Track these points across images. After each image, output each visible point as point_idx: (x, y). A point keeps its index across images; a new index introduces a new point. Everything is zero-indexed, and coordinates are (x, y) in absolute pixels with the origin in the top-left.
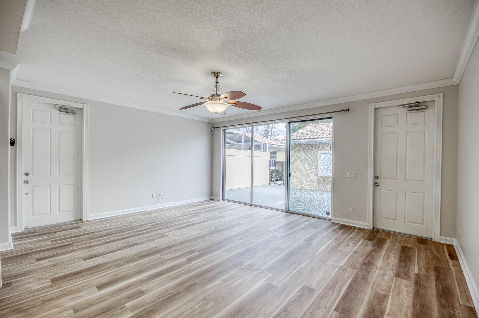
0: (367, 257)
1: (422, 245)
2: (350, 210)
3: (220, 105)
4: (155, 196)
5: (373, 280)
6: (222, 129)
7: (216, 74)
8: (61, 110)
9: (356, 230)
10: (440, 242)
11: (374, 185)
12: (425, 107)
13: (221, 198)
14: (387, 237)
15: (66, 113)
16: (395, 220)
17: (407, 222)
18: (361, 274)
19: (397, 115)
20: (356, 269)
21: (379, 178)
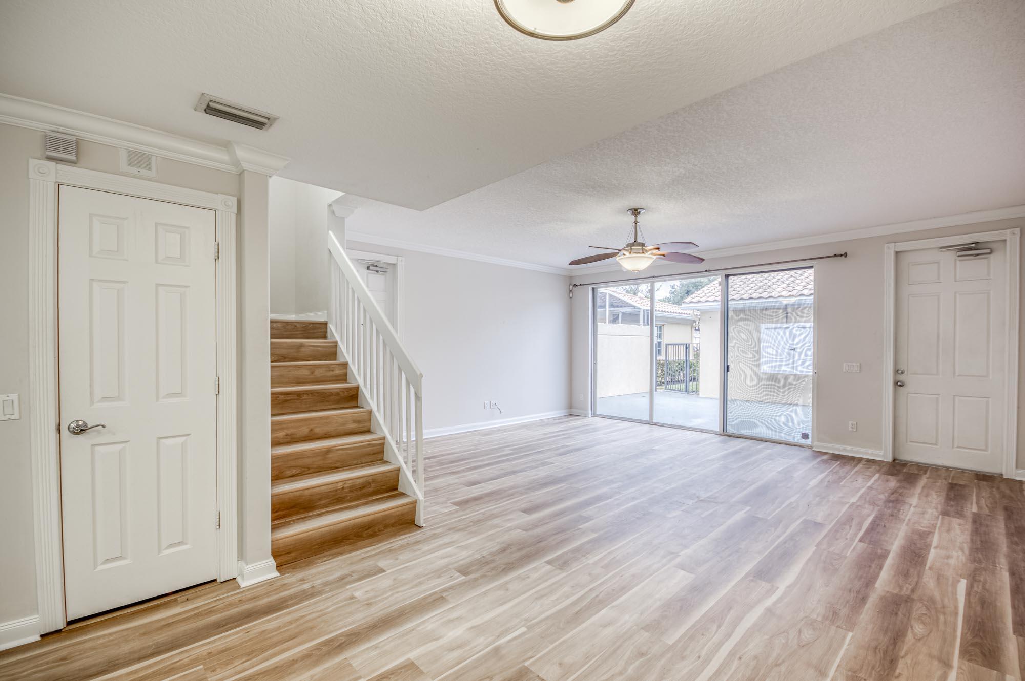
0: (893, 494)
1: (985, 483)
2: (850, 429)
3: (646, 259)
4: (488, 406)
5: (908, 518)
6: (590, 288)
7: (636, 212)
8: (371, 268)
9: (863, 462)
10: (1017, 478)
11: (895, 385)
12: (988, 251)
13: (590, 412)
14: (922, 472)
15: (375, 272)
16: (936, 444)
17: (958, 447)
18: (888, 512)
19: (938, 263)
20: (878, 506)
21: (905, 373)
